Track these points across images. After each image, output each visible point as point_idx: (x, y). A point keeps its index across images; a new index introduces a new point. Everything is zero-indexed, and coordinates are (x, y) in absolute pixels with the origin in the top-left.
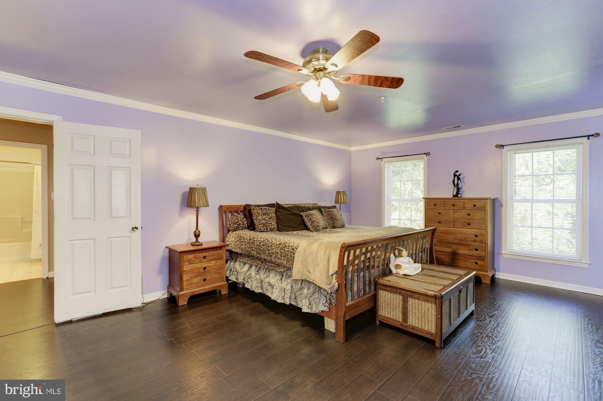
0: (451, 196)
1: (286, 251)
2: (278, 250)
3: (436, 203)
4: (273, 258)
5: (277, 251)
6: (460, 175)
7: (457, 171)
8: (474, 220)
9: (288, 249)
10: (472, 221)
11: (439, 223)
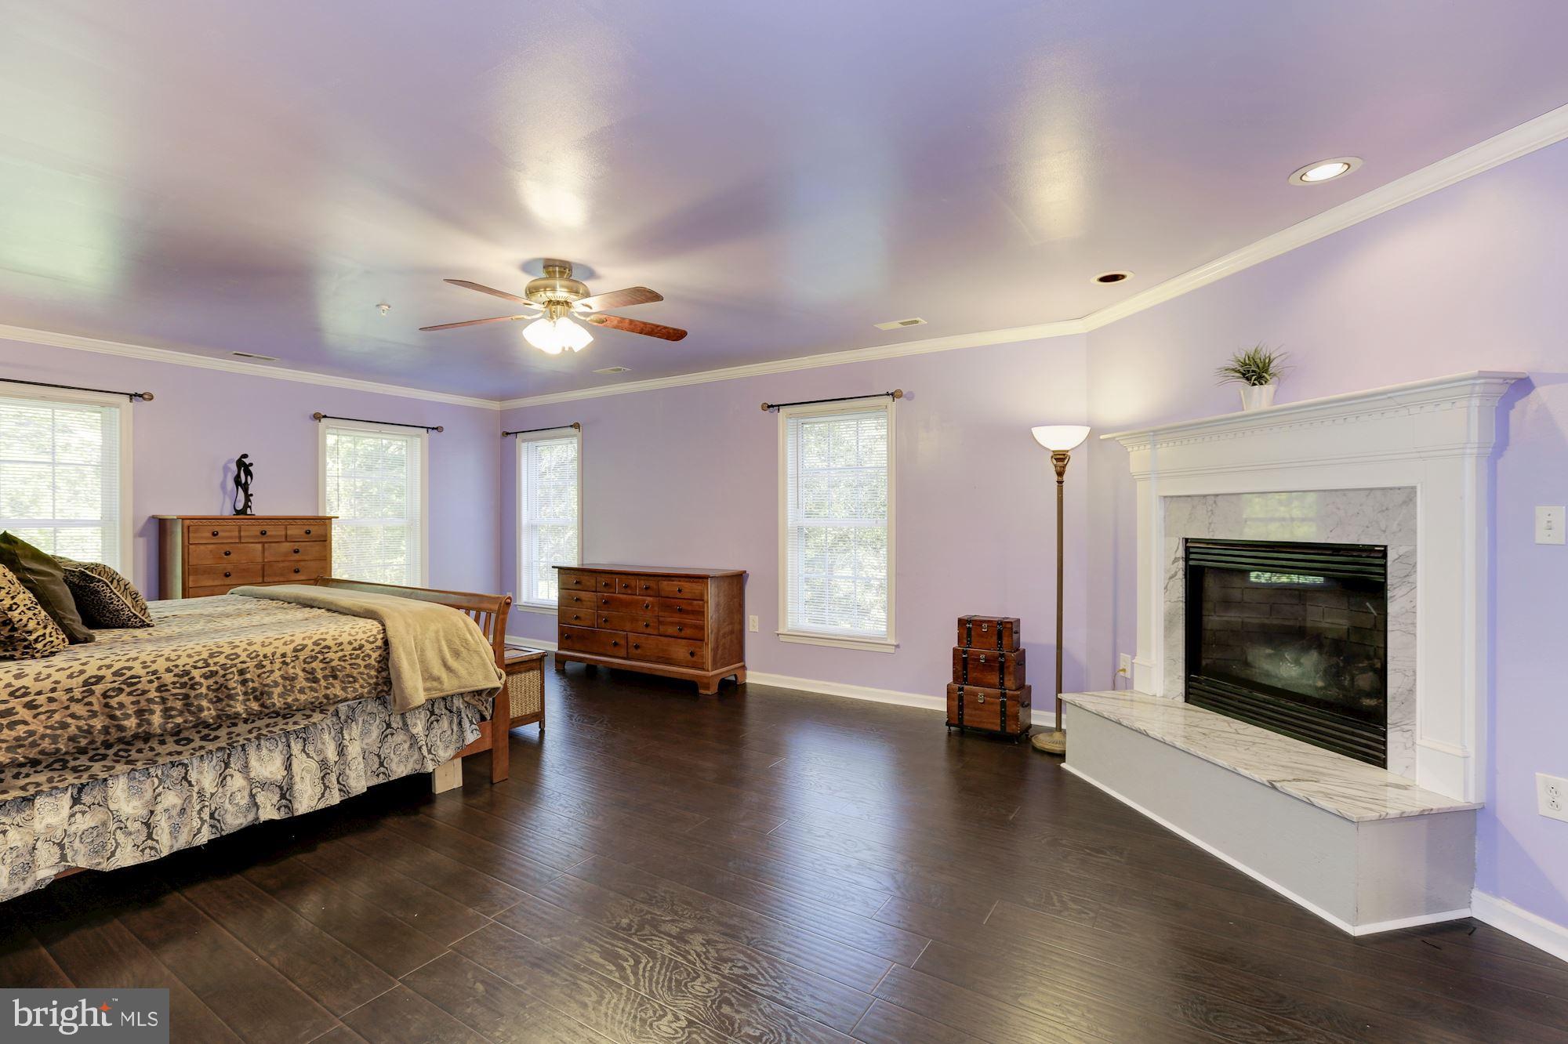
0: (228, 511)
1: (332, 660)
2: (294, 667)
3: (216, 529)
4: (276, 697)
5: (292, 671)
6: (251, 464)
7: (245, 456)
8: (306, 562)
9: (340, 654)
10: (302, 563)
11: (224, 578)
